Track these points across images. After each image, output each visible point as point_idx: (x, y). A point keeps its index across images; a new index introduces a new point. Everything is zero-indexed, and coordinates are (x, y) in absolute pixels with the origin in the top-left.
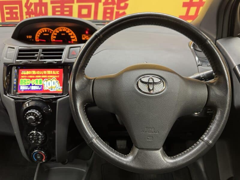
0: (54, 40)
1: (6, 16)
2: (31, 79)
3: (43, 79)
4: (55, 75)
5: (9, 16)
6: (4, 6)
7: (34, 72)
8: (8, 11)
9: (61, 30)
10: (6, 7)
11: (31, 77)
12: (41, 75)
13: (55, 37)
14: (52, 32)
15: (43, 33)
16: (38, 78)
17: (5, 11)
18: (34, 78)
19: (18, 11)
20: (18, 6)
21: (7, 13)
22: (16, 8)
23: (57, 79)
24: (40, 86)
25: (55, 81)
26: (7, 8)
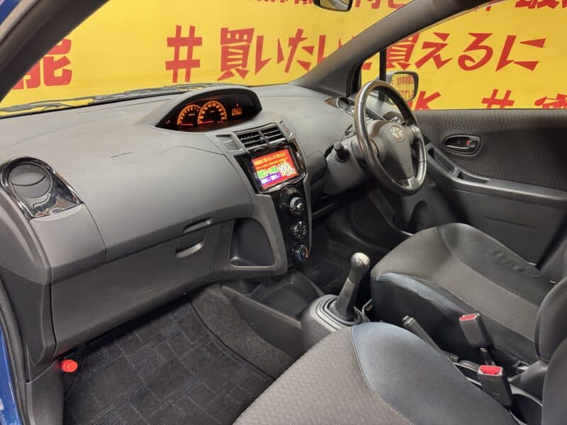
0: (201, 122)
2: (267, 168)
3: (276, 164)
4: (283, 158)
7: (265, 160)
9: (210, 106)
11: (265, 166)
12: (272, 161)
13: (202, 117)
14: (200, 109)
15: (188, 113)
16: (272, 166)
18: (269, 167)
23: (288, 161)
24: (277, 174)
25: (286, 164)
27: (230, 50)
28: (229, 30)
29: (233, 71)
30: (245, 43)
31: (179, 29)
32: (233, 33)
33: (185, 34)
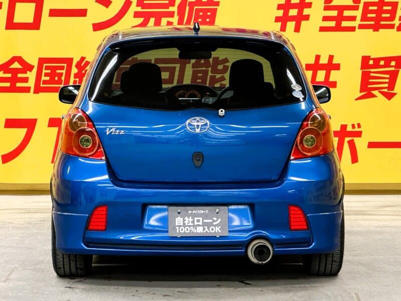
1: (44, 78)
5: (47, 78)
6: (45, 65)
8: (49, 71)
10: (46, 66)
17: (44, 71)
19: (64, 72)
20: (65, 65)
21: (46, 75)
22: (62, 68)
26: (47, 68)
27: (372, 75)
28: (371, 57)
29: (376, 92)
30: (393, 69)
31: (318, 57)
32: (377, 61)
33: (324, 60)
